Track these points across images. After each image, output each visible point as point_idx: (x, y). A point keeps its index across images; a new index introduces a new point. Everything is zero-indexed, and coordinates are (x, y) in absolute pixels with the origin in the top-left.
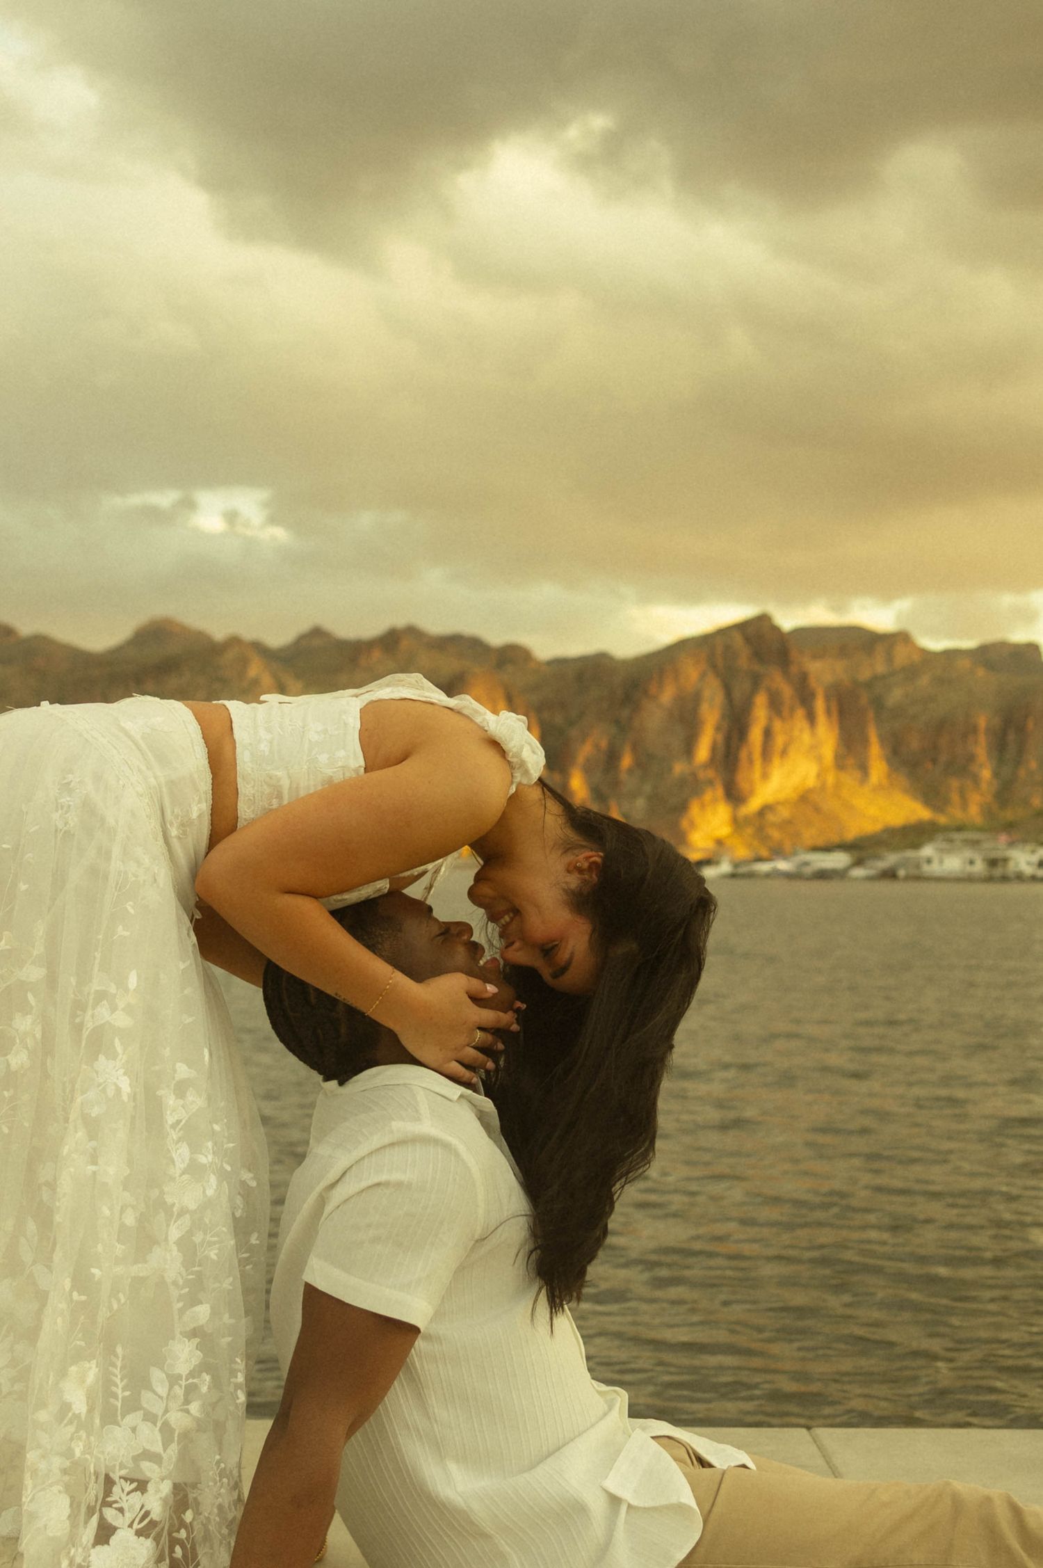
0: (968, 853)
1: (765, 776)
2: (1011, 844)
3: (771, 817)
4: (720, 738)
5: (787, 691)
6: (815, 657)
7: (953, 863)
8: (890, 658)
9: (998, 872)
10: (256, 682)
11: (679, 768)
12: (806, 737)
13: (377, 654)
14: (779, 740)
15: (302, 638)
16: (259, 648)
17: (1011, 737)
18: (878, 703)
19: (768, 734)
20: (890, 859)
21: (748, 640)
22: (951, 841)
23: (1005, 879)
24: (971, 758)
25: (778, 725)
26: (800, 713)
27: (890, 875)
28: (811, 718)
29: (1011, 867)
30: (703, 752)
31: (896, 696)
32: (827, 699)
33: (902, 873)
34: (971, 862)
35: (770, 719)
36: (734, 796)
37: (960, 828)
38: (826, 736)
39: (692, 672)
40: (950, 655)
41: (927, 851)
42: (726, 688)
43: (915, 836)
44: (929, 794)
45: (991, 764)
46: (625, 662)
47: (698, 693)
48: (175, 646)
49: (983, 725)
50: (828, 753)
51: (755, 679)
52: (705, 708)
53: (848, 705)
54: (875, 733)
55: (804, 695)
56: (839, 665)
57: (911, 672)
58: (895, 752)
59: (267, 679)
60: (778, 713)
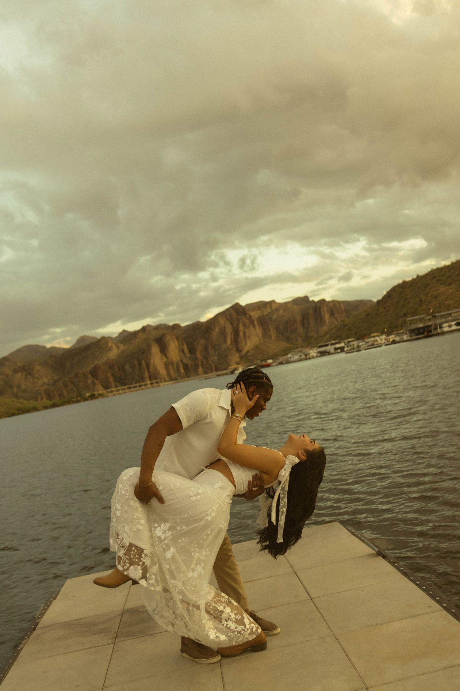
0: (299, 354)
1: (246, 344)
2: (310, 349)
3: (249, 354)
4: (232, 337)
5: (247, 321)
6: (252, 311)
8: (271, 307)
9: (308, 357)
10: (111, 347)
12: (254, 332)
13: (140, 334)
14: (248, 334)
15: (121, 334)
16: (110, 338)
17: (305, 321)
18: (271, 319)
20: (281, 359)
21: (234, 310)
22: (294, 352)
23: (310, 358)
24: (296, 329)
25: (246, 330)
26: (251, 326)
27: (281, 363)
28: (254, 327)
29: (311, 355)
30: (229, 341)
31: (275, 316)
32: (257, 321)
33: (284, 362)
34: (301, 356)
35: (244, 329)
36: (239, 350)
37: (297, 348)
38: (259, 331)
39: (222, 321)
40: (286, 304)
41: (289, 355)
42: (232, 324)
43: (286, 352)
44: (288, 340)
45: (302, 329)
46: (204, 323)
47: (225, 326)
48: (88, 342)
49: (298, 320)
50: (260, 334)
51: (239, 320)
52: (227, 330)
53: (263, 322)
54: (271, 327)
55: (252, 321)
56: (259, 312)
57: (277, 310)
58: (277, 331)
59: (114, 346)
60: (246, 327)
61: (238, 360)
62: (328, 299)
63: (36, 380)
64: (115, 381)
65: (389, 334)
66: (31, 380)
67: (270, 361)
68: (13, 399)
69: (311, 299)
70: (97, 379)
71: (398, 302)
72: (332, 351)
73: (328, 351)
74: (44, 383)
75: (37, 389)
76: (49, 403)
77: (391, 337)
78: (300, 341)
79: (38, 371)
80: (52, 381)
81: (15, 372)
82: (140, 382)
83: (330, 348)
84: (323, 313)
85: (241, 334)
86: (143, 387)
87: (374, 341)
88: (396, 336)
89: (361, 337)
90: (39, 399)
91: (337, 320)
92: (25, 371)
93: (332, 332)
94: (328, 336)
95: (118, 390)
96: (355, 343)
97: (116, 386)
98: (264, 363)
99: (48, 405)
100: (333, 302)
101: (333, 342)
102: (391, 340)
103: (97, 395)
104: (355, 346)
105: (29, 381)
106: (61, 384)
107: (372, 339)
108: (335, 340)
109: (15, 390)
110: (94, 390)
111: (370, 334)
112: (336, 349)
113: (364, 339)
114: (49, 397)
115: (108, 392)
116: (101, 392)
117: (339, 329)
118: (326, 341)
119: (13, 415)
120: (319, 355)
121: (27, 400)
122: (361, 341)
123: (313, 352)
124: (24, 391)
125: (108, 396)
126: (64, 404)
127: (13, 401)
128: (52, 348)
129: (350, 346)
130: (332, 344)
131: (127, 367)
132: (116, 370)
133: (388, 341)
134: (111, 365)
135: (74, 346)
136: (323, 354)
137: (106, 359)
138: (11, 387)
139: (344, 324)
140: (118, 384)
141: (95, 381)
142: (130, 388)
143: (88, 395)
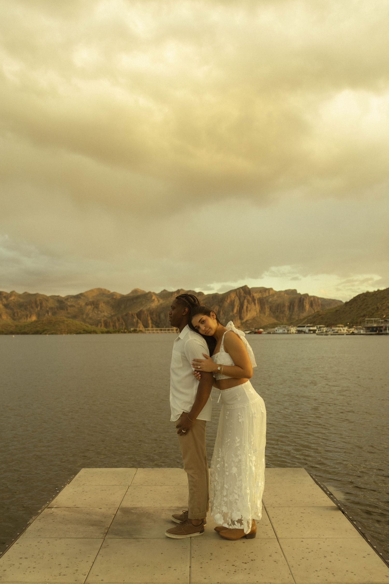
0: (284, 329)
1: (247, 315)
2: (292, 327)
3: (248, 322)
4: (238, 308)
5: (250, 299)
6: (255, 293)
7: (281, 331)
8: (269, 293)
9: (289, 332)
10: (154, 300)
11: (231, 314)
12: (254, 308)
14: (249, 308)
15: (162, 291)
16: (154, 293)
17: (291, 307)
18: (267, 301)
19: (247, 307)
20: (270, 330)
21: (243, 290)
22: (280, 327)
23: (290, 333)
24: (284, 311)
25: (249, 305)
26: (253, 303)
27: (269, 333)
28: (255, 304)
29: (292, 331)
30: (235, 311)
31: (271, 299)
32: (258, 300)
33: (271, 333)
34: (284, 331)
35: (247, 304)
36: (241, 318)
37: (282, 324)
38: (257, 307)
39: (233, 296)
40: (280, 292)
41: (276, 329)
42: (240, 299)
43: (274, 325)
44: (277, 317)
45: (288, 312)
46: (221, 295)
47: (234, 300)
48: (139, 294)
49: (286, 305)
50: (258, 311)
51: (245, 297)
52: (235, 303)
53: (262, 302)
54: (267, 307)
55: (254, 300)
56: (260, 294)
57: (273, 295)
58: (270, 310)
59: (156, 299)
60: (249, 303)
61: (239, 325)
62: (310, 294)
63: (99, 312)
64: (152, 323)
65: (350, 327)
66: (96, 312)
67: (261, 330)
68: (82, 323)
69: (298, 292)
70: (140, 320)
71: (361, 306)
72: (307, 331)
73: (304, 331)
74: (105, 316)
75: (99, 319)
76: (105, 330)
77: (351, 329)
78: (285, 320)
79: (102, 306)
80: (110, 315)
81: (87, 304)
82: (169, 327)
83: (306, 329)
84: (305, 304)
85: (245, 307)
86: (170, 331)
87: (339, 330)
88: (355, 330)
89: (329, 325)
90: (99, 326)
91: (314, 311)
92: (94, 305)
93: (309, 318)
94: (306, 320)
95: (153, 330)
96: (325, 329)
97: (152, 327)
98: (257, 330)
99: (104, 331)
100: (314, 297)
101: (309, 325)
102: (351, 332)
103: (138, 331)
104: (324, 331)
105: (95, 313)
106: (115, 318)
107: (337, 328)
108: (310, 324)
109: (84, 317)
110: (137, 327)
111: (336, 325)
112: (310, 330)
113: (332, 327)
114: (106, 325)
115: (146, 330)
116: (141, 329)
117: (314, 317)
118: (304, 324)
119: (80, 333)
120: (297, 332)
121: (91, 325)
122: (329, 328)
123: (293, 330)
124: (90, 318)
125: (145, 333)
126: (115, 332)
127: (81, 324)
128: (114, 292)
129: (321, 330)
130: (307, 327)
131: (162, 316)
132: (154, 316)
133: (349, 332)
134: (151, 313)
135: (128, 294)
136: (300, 332)
137: (149, 307)
138: (83, 314)
139: (318, 314)
140: (154, 326)
141: (139, 321)
142: (161, 330)
143: (132, 329)
